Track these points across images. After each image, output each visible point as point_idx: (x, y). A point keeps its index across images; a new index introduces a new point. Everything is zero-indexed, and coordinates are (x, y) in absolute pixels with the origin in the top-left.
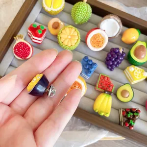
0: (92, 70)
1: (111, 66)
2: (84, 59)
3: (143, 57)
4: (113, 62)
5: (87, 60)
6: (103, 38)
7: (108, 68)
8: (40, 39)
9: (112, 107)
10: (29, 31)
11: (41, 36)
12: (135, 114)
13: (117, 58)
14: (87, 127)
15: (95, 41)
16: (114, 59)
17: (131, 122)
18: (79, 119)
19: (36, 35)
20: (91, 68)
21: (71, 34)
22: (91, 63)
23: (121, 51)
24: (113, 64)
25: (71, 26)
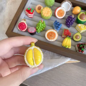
0: (60, 27)
1: (69, 25)
2: (55, 23)
3: (84, 19)
4: (69, 22)
5: (56, 22)
6: (63, 12)
7: (67, 26)
8: (32, 15)
9: (72, 45)
10: (26, 12)
11: (32, 13)
12: (84, 45)
13: (72, 20)
14: (59, 57)
15: (60, 13)
16: (70, 21)
17: (83, 49)
18: (55, 53)
19: (30, 13)
20: (59, 26)
21: (48, 11)
22: (58, 24)
23: (73, 17)
24: (70, 24)
25: (47, 7)
